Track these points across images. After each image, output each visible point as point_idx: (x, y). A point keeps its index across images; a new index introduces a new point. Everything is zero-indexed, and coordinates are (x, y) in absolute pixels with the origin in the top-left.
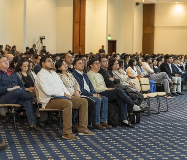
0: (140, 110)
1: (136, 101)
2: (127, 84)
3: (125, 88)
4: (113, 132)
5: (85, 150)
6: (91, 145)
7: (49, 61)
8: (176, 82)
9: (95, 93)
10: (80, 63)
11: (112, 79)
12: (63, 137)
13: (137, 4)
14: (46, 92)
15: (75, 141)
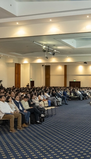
0: (44, 116)
1: (42, 112)
2: (38, 105)
3: (38, 107)
4: (33, 127)
5: (20, 138)
6: (23, 135)
7: (4, 98)
8: (59, 101)
9: (24, 110)
10: (18, 97)
11: (32, 103)
12: (10, 131)
13: (43, 66)
14: (2, 112)
15: (16, 133)
